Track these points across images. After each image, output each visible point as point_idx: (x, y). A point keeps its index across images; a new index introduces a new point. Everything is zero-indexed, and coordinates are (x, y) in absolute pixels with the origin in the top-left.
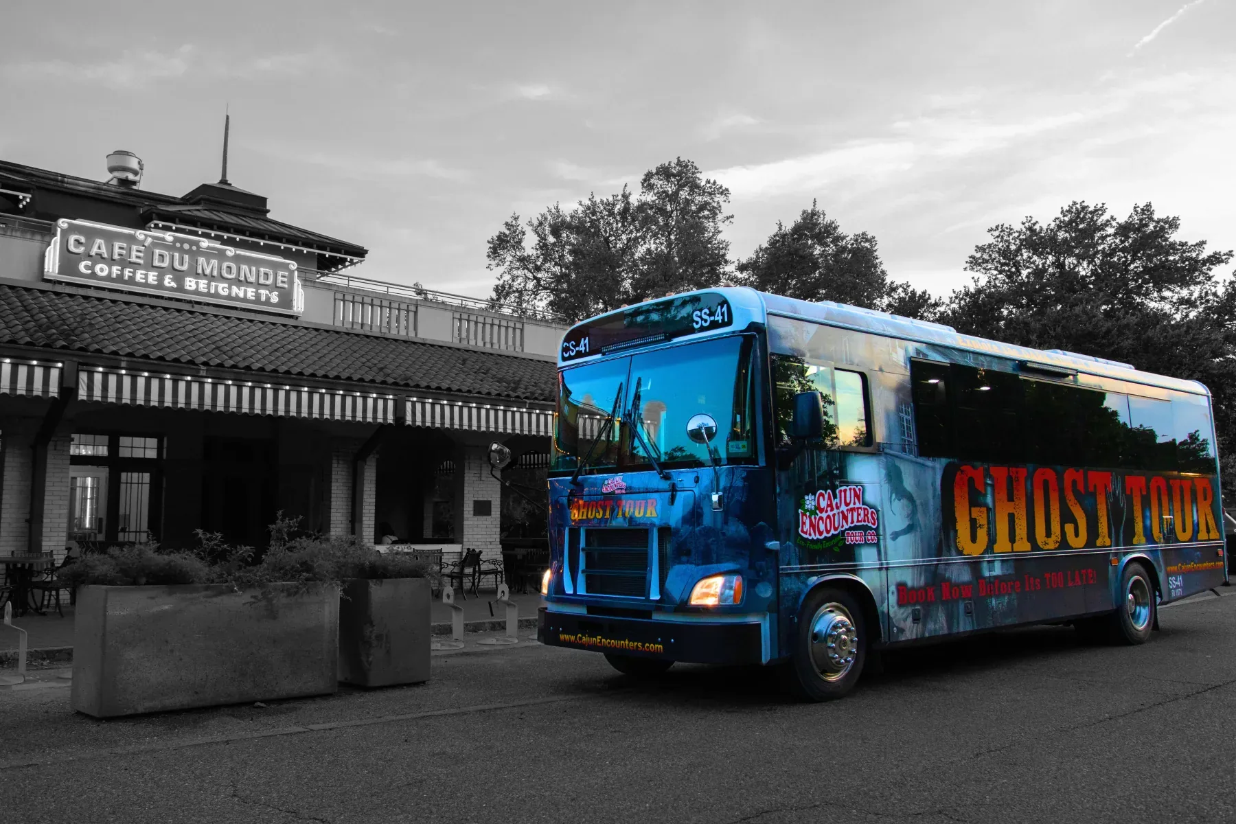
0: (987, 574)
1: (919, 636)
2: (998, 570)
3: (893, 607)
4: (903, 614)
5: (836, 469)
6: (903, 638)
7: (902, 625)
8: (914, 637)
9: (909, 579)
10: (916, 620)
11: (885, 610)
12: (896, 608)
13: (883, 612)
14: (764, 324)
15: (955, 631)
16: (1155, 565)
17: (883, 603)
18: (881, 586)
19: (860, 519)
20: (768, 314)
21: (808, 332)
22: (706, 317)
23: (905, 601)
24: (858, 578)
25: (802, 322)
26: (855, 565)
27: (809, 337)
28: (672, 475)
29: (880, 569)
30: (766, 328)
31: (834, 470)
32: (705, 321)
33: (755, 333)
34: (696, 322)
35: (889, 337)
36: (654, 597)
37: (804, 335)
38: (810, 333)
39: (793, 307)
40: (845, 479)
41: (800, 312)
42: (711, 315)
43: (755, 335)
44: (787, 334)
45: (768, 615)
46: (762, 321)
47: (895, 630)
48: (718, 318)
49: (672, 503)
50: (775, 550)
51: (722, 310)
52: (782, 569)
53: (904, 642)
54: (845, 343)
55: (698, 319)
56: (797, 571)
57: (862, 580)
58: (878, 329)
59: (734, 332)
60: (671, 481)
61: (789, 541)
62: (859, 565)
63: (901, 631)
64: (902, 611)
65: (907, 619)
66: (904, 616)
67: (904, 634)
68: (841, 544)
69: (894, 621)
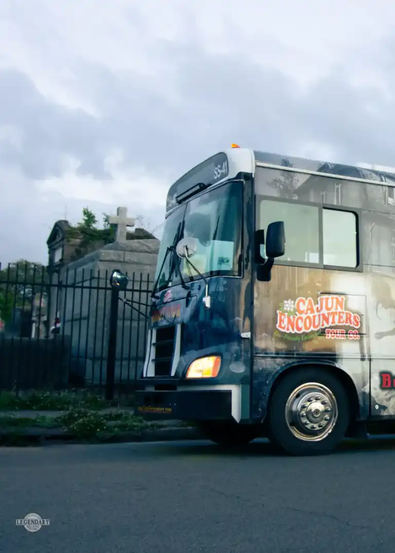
3: (375, 389)
4: (386, 395)
5: (319, 282)
6: (385, 413)
7: (385, 403)
9: (394, 369)
11: (367, 391)
12: (379, 390)
13: (364, 393)
14: (252, 174)
17: (364, 385)
18: (363, 373)
20: (257, 166)
21: (298, 181)
22: (219, 171)
23: (389, 385)
24: (337, 365)
25: (293, 173)
26: (335, 355)
27: (299, 184)
28: (190, 286)
29: (363, 359)
30: (253, 176)
31: (317, 282)
32: (218, 173)
33: (242, 180)
34: (216, 175)
35: (385, 186)
36: (173, 374)
37: (294, 182)
38: (300, 181)
39: (286, 163)
40: (327, 290)
41: (291, 166)
42: (221, 169)
43: (243, 182)
44: (276, 181)
45: (241, 386)
46: (249, 171)
47: (377, 407)
48: (224, 171)
49: (187, 306)
50: (248, 339)
51: (225, 164)
52: (257, 353)
53: (386, 416)
54: (338, 189)
55: (216, 173)
56: (273, 355)
57: (341, 366)
58: (374, 180)
59: (229, 180)
60: (189, 290)
61: (266, 333)
62: (339, 355)
63: (384, 408)
64: (385, 392)
65: (390, 399)
66: (389, 396)
67: (386, 410)
68: (321, 338)
69: (376, 400)
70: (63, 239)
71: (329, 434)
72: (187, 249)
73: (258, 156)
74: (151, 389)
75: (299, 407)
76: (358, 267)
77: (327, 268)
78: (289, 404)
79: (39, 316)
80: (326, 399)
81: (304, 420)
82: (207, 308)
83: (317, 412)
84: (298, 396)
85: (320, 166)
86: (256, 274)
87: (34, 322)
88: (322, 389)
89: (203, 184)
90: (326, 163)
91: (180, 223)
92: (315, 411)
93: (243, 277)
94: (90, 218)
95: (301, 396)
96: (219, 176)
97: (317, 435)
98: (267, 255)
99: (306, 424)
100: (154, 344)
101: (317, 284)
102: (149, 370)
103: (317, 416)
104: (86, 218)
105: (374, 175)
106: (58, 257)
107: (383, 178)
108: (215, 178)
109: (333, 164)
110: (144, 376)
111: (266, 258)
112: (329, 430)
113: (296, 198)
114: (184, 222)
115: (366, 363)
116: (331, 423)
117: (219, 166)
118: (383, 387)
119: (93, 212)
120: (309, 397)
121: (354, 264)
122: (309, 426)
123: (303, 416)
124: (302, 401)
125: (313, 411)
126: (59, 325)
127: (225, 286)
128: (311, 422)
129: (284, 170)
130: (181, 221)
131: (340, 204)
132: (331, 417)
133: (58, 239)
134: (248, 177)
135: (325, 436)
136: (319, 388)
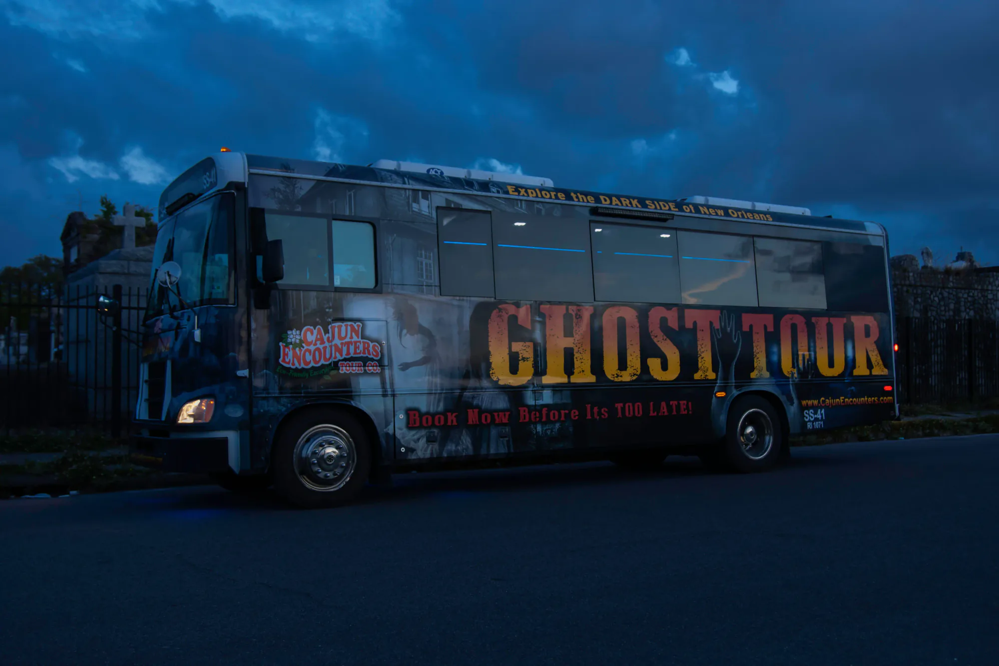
0: (531, 401)
1: (435, 456)
2: (547, 398)
3: (400, 429)
4: (414, 435)
5: (330, 308)
6: (413, 457)
7: (412, 445)
8: (428, 455)
9: (423, 404)
10: (430, 440)
11: (391, 432)
12: (405, 430)
13: (387, 434)
14: (244, 183)
15: (483, 451)
16: (783, 398)
17: (387, 425)
18: (385, 411)
19: (358, 351)
20: (251, 174)
21: (301, 188)
22: (208, 179)
23: (418, 424)
24: (353, 403)
25: (294, 180)
26: (351, 392)
27: (303, 193)
28: (179, 315)
29: (385, 395)
30: (246, 186)
31: (327, 308)
32: (207, 182)
33: (233, 191)
34: (205, 184)
35: (409, 189)
36: (163, 418)
37: (296, 191)
38: (303, 189)
39: (286, 167)
40: (340, 316)
41: (293, 171)
42: (210, 177)
43: (234, 193)
44: (273, 190)
45: (239, 432)
46: (242, 181)
47: (403, 450)
48: (212, 180)
49: (176, 339)
50: (245, 377)
51: (213, 172)
52: (256, 394)
53: (414, 459)
54: (350, 196)
55: (205, 182)
56: (276, 395)
57: (358, 403)
58: (395, 182)
59: (219, 191)
60: (179, 321)
61: (266, 369)
62: (356, 392)
63: (412, 450)
64: (413, 432)
65: (418, 439)
66: (416, 437)
67: (415, 452)
68: (333, 372)
69: (402, 441)
70: (78, 235)
71: (347, 483)
72: (169, 275)
73: (253, 161)
74: (146, 434)
75: (309, 452)
76: (377, 287)
77: (338, 290)
78: (297, 450)
79: (58, 325)
80: (343, 444)
81: (317, 469)
82: (197, 342)
83: (330, 459)
84: (308, 440)
85: (328, 170)
86: (252, 302)
87: (53, 332)
88: (336, 432)
89: (191, 194)
90: (336, 164)
91: (170, 240)
92: (328, 458)
93: (238, 305)
94: (109, 209)
95: (312, 440)
96: (208, 185)
97: (331, 485)
98: (264, 279)
99: (319, 473)
100: (146, 381)
101: (327, 310)
102: (142, 412)
103: (330, 463)
104: (105, 209)
105: (395, 177)
106: (74, 256)
107: (406, 179)
108: (205, 187)
109: (344, 166)
110: (137, 418)
111: (264, 282)
112: (347, 478)
113: (299, 209)
114: (173, 238)
115: (389, 400)
116: (349, 472)
117: (208, 174)
118: (410, 426)
119: (113, 202)
120: (321, 441)
121: (371, 284)
122: (321, 475)
123: (314, 464)
124: (311, 448)
125: (325, 457)
126: (61, 347)
127: (217, 317)
128: (323, 469)
129: (283, 177)
130: (171, 238)
131: (353, 214)
132: (348, 464)
133: (73, 234)
134: (239, 187)
135: (342, 485)
136: (333, 430)
